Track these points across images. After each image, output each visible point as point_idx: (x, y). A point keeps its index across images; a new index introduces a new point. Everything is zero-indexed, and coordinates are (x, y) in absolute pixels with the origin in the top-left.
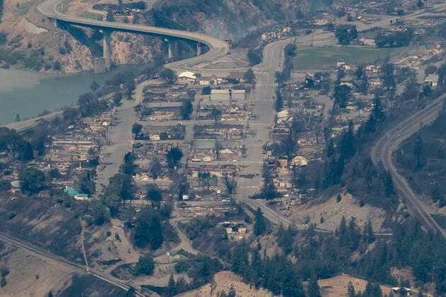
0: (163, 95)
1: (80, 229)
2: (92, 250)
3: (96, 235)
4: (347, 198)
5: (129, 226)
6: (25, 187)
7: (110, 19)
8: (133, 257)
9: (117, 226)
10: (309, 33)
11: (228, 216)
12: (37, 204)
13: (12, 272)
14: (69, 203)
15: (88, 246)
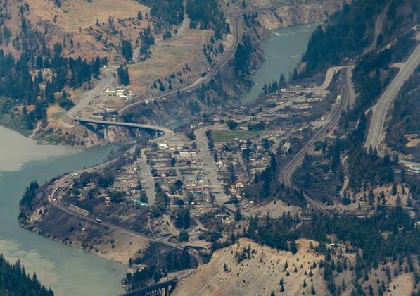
0: (156, 155)
1: (147, 220)
2: (156, 230)
3: (156, 222)
4: (279, 202)
5: (172, 217)
6: (113, 200)
7: (105, 119)
8: (177, 233)
9: (166, 218)
10: (212, 124)
11: (217, 212)
12: (121, 208)
13: (116, 241)
14: (138, 207)
15: (153, 228)
